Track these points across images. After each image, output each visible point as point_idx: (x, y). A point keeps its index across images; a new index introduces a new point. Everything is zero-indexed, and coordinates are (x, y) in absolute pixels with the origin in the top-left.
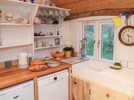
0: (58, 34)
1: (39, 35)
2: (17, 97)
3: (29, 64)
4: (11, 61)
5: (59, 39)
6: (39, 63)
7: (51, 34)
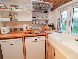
0: (47, 18)
2: (12, 44)
4: (17, 29)
5: (47, 21)
7: (43, 18)
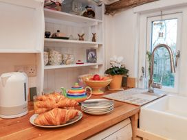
1: (55, 37)
3: (31, 106)
6: (60, 103)
